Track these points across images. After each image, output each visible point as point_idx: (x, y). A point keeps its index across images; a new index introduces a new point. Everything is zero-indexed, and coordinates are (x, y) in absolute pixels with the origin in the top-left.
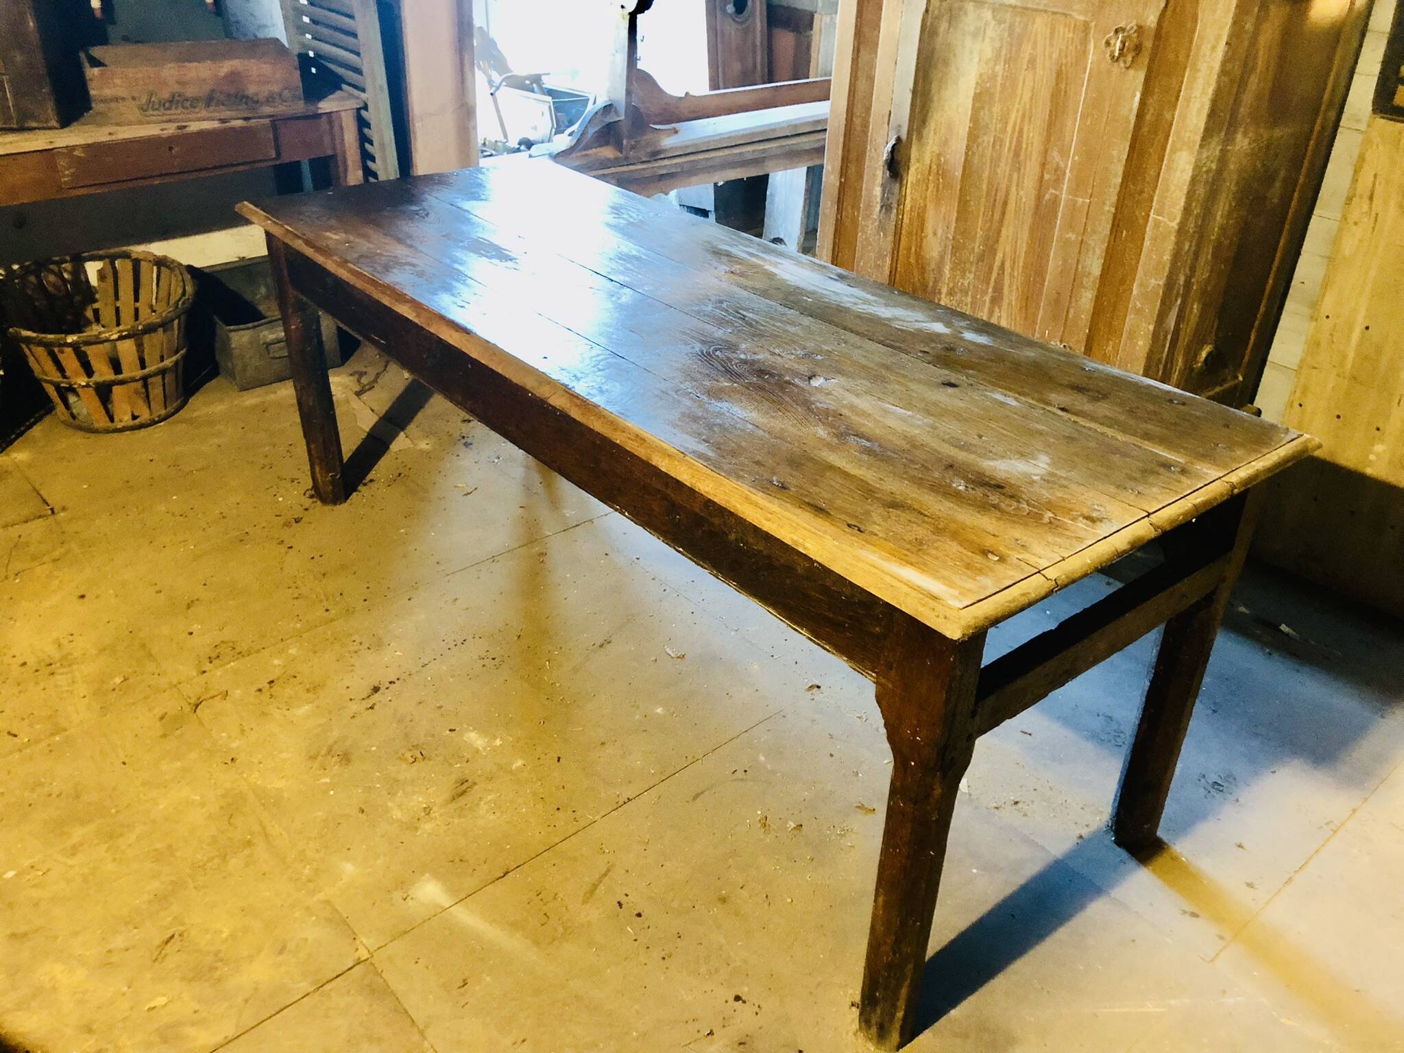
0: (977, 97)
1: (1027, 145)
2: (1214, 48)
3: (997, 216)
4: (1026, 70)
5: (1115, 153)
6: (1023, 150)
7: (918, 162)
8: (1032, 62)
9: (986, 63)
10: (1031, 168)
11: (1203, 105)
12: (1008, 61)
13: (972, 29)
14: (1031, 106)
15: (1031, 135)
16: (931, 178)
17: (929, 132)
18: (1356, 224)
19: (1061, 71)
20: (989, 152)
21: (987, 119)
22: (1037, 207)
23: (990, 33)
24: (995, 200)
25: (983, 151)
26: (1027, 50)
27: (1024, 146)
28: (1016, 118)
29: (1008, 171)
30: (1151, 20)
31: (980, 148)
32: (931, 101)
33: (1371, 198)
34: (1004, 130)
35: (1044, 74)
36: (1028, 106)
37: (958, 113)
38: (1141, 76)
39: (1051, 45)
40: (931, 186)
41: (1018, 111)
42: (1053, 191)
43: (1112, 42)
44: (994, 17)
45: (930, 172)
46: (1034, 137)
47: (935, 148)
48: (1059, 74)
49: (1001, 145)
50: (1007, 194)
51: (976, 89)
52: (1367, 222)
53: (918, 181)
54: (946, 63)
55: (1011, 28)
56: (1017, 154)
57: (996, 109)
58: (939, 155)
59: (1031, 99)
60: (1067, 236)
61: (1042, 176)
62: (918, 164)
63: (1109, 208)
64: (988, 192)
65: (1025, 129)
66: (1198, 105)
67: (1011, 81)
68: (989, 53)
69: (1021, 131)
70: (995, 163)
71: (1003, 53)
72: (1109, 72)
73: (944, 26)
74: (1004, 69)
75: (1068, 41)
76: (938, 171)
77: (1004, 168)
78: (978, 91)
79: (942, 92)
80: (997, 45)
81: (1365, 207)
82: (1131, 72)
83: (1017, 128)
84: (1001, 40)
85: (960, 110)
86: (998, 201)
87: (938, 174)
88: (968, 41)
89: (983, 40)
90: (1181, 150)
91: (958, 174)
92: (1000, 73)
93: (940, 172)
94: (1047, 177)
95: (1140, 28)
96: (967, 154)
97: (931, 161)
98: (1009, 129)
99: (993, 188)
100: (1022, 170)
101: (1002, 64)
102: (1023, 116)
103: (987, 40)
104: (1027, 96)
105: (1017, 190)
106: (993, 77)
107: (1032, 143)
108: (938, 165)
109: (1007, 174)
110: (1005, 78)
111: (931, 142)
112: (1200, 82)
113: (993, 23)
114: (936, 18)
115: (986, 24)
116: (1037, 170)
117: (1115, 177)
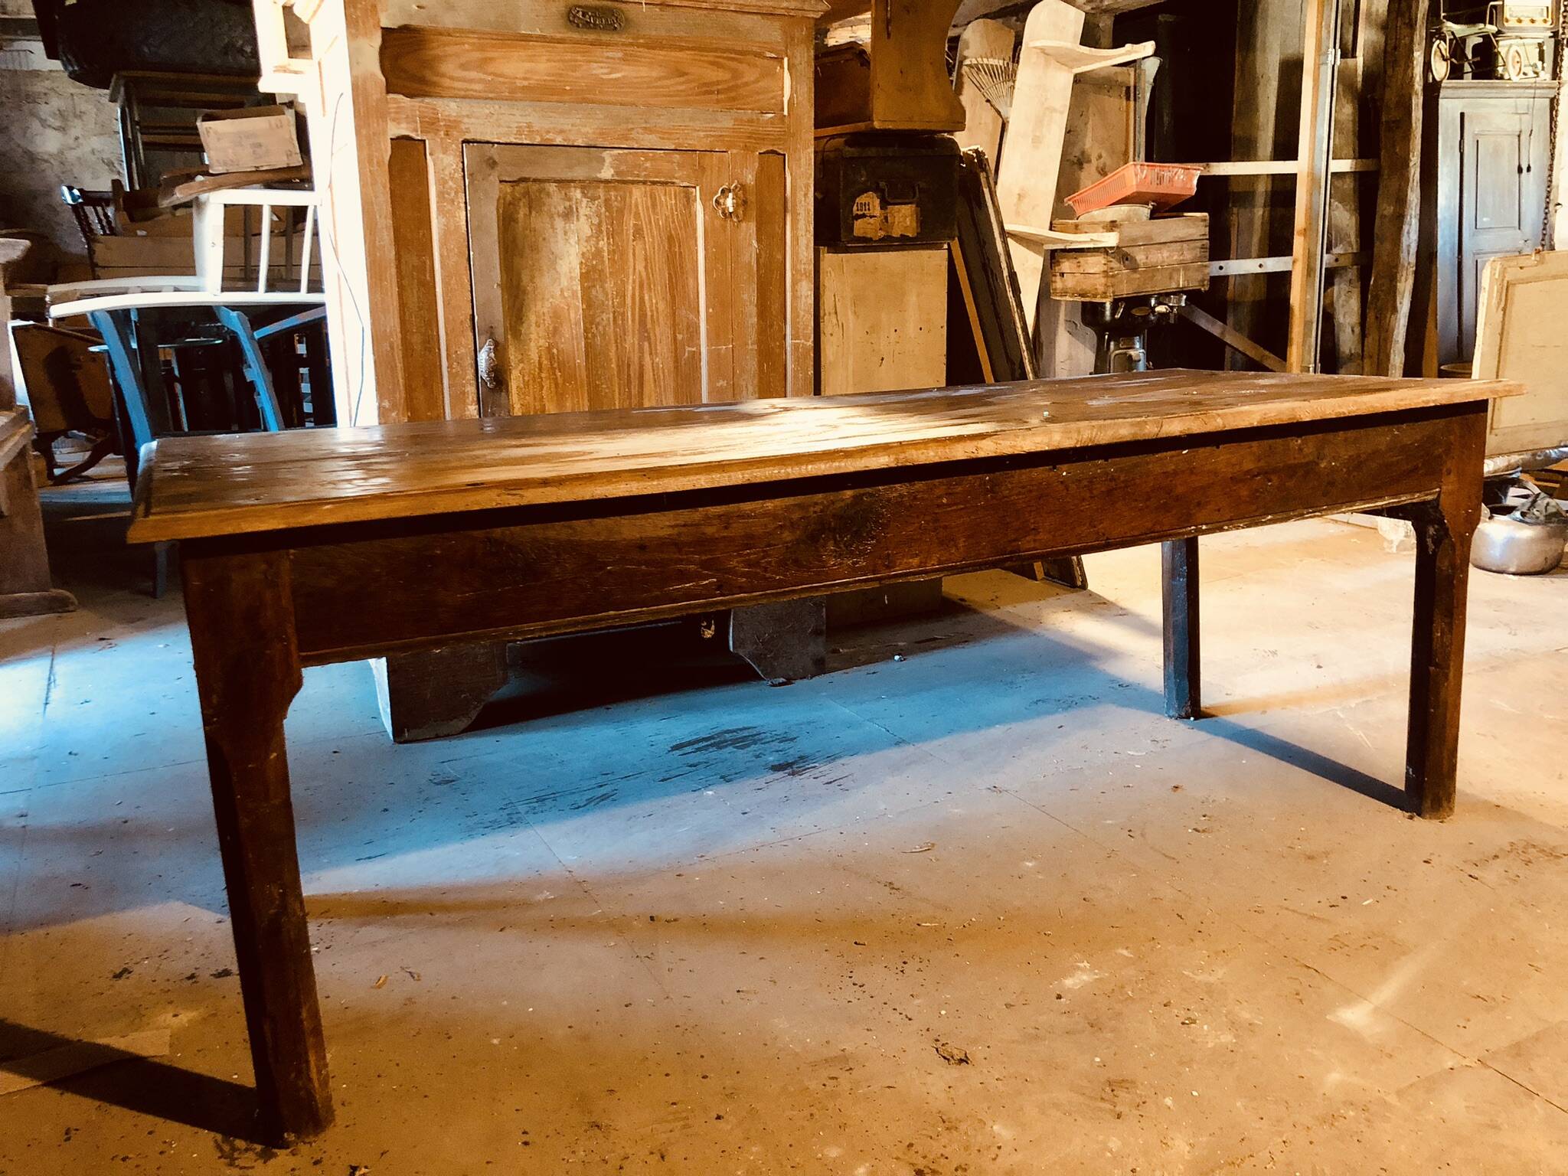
0: (585, 277)
1: (652, 311)
2: (806, 195)
3: (635, 391)
4: (634, 241)
5: (745, 297)
6: (649, 317)
7: (523, 362)
8: (638, 232)
9: (586, 241)
10: (662, 332)
11: (809, 241)
12: (611, 235)
13: (561, 209)
14: (647, 274)
15: (654, 301)
16: (543, 375)
17: (529, 326)
18: (831, 335)
19: (671, 235)
20: (610, 330)
21: (601, 297)
22: (676, 368)
23: (583, 211)
24: (629, 375)
25: (605, 329)
26: (630, 222)
27: (649, 314)
28: (634, 288)
29: (636, 342)
30: (750, 179)
31: (600, 328)
32: (525, 292)
33: (836, 313)
34: (623, 303)
35: (653, 240)
36: (644, 274)
37: (565, 298)
38: (753, 226)
39: (655, 213)
40: (546, 384)
41: (634, 282)
42: (690, 349)
43: (721, 201)
44: (584, 195)
45: (540, 369)
46: (656, 302)
47: (542, 342)
48: (670, 238)
49: (623, 320)
50: (641, 366)
51: (581, 269)
52: (838, 332)
53: (526, 384)
54: (535, 248)
55: (607, 201)
56: (643, 322)
57: (609, 285)
58: (549, 349)
59: (646, 267)
60: (719, 385)
61: (675, 339)
62: (521, 365)
63: (752, 347)
64: (619, 372)
65: (646, 297)
66: (805, 242)
67: (619, 253)
68: (587, 231)
69: (642, 299)
70: (620, 340)
71: (604, 228)
72: (724, 228)
73: (522, 212)
74: (609, 244)
75: (672, 206)
76: (552, 365)
77: (631, 341)
78: (584, 271)
79: (537, 280)
80: (596, 221)
81: (835, 321)
82: (744, 224)
83: (637, 299)
84: (599, 216)
85: (566, 294)
86: (632, 375)
87: (553, 369)
88: (559, 223)
89: (578, 219)
90: (800, 280)
91: (580, 361)
92: (605, 249)
93: (556, 365)
94: (679, 337)
95: (743, 187)
96: (586, 338)
97: (540, 357)
98: (629, 301)
99: (624, 365)
100: (653, 338)
101: (605, 239)
102: (641, 286)
103: (583, 219)
104: (640, 267)
105: (652, 359)
106: (598, 253)
107: (657, 308)
108: (551, 358)
109: (637, 347)
110: (612, 252)
111: (533, 336)
112: (802, 224)
113: (585, 200)
114: (510, 204)
115: (577, 203)
116: (669, 332)
117: (751, 317)
